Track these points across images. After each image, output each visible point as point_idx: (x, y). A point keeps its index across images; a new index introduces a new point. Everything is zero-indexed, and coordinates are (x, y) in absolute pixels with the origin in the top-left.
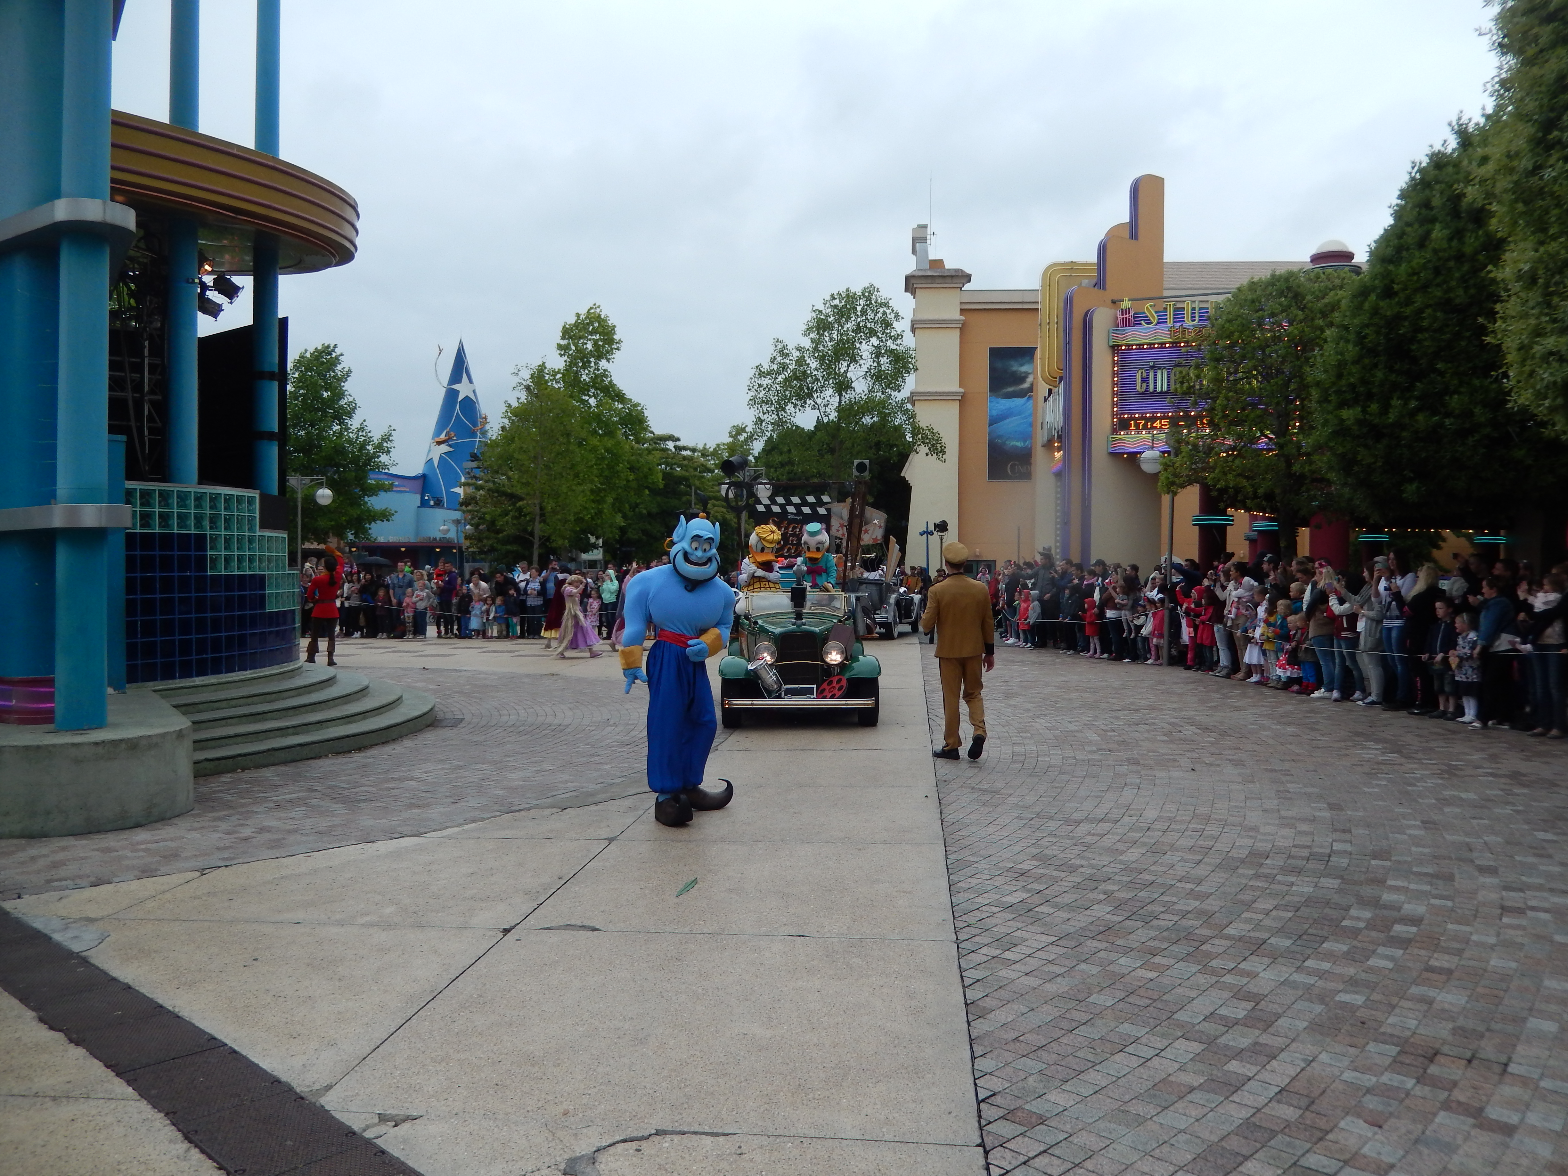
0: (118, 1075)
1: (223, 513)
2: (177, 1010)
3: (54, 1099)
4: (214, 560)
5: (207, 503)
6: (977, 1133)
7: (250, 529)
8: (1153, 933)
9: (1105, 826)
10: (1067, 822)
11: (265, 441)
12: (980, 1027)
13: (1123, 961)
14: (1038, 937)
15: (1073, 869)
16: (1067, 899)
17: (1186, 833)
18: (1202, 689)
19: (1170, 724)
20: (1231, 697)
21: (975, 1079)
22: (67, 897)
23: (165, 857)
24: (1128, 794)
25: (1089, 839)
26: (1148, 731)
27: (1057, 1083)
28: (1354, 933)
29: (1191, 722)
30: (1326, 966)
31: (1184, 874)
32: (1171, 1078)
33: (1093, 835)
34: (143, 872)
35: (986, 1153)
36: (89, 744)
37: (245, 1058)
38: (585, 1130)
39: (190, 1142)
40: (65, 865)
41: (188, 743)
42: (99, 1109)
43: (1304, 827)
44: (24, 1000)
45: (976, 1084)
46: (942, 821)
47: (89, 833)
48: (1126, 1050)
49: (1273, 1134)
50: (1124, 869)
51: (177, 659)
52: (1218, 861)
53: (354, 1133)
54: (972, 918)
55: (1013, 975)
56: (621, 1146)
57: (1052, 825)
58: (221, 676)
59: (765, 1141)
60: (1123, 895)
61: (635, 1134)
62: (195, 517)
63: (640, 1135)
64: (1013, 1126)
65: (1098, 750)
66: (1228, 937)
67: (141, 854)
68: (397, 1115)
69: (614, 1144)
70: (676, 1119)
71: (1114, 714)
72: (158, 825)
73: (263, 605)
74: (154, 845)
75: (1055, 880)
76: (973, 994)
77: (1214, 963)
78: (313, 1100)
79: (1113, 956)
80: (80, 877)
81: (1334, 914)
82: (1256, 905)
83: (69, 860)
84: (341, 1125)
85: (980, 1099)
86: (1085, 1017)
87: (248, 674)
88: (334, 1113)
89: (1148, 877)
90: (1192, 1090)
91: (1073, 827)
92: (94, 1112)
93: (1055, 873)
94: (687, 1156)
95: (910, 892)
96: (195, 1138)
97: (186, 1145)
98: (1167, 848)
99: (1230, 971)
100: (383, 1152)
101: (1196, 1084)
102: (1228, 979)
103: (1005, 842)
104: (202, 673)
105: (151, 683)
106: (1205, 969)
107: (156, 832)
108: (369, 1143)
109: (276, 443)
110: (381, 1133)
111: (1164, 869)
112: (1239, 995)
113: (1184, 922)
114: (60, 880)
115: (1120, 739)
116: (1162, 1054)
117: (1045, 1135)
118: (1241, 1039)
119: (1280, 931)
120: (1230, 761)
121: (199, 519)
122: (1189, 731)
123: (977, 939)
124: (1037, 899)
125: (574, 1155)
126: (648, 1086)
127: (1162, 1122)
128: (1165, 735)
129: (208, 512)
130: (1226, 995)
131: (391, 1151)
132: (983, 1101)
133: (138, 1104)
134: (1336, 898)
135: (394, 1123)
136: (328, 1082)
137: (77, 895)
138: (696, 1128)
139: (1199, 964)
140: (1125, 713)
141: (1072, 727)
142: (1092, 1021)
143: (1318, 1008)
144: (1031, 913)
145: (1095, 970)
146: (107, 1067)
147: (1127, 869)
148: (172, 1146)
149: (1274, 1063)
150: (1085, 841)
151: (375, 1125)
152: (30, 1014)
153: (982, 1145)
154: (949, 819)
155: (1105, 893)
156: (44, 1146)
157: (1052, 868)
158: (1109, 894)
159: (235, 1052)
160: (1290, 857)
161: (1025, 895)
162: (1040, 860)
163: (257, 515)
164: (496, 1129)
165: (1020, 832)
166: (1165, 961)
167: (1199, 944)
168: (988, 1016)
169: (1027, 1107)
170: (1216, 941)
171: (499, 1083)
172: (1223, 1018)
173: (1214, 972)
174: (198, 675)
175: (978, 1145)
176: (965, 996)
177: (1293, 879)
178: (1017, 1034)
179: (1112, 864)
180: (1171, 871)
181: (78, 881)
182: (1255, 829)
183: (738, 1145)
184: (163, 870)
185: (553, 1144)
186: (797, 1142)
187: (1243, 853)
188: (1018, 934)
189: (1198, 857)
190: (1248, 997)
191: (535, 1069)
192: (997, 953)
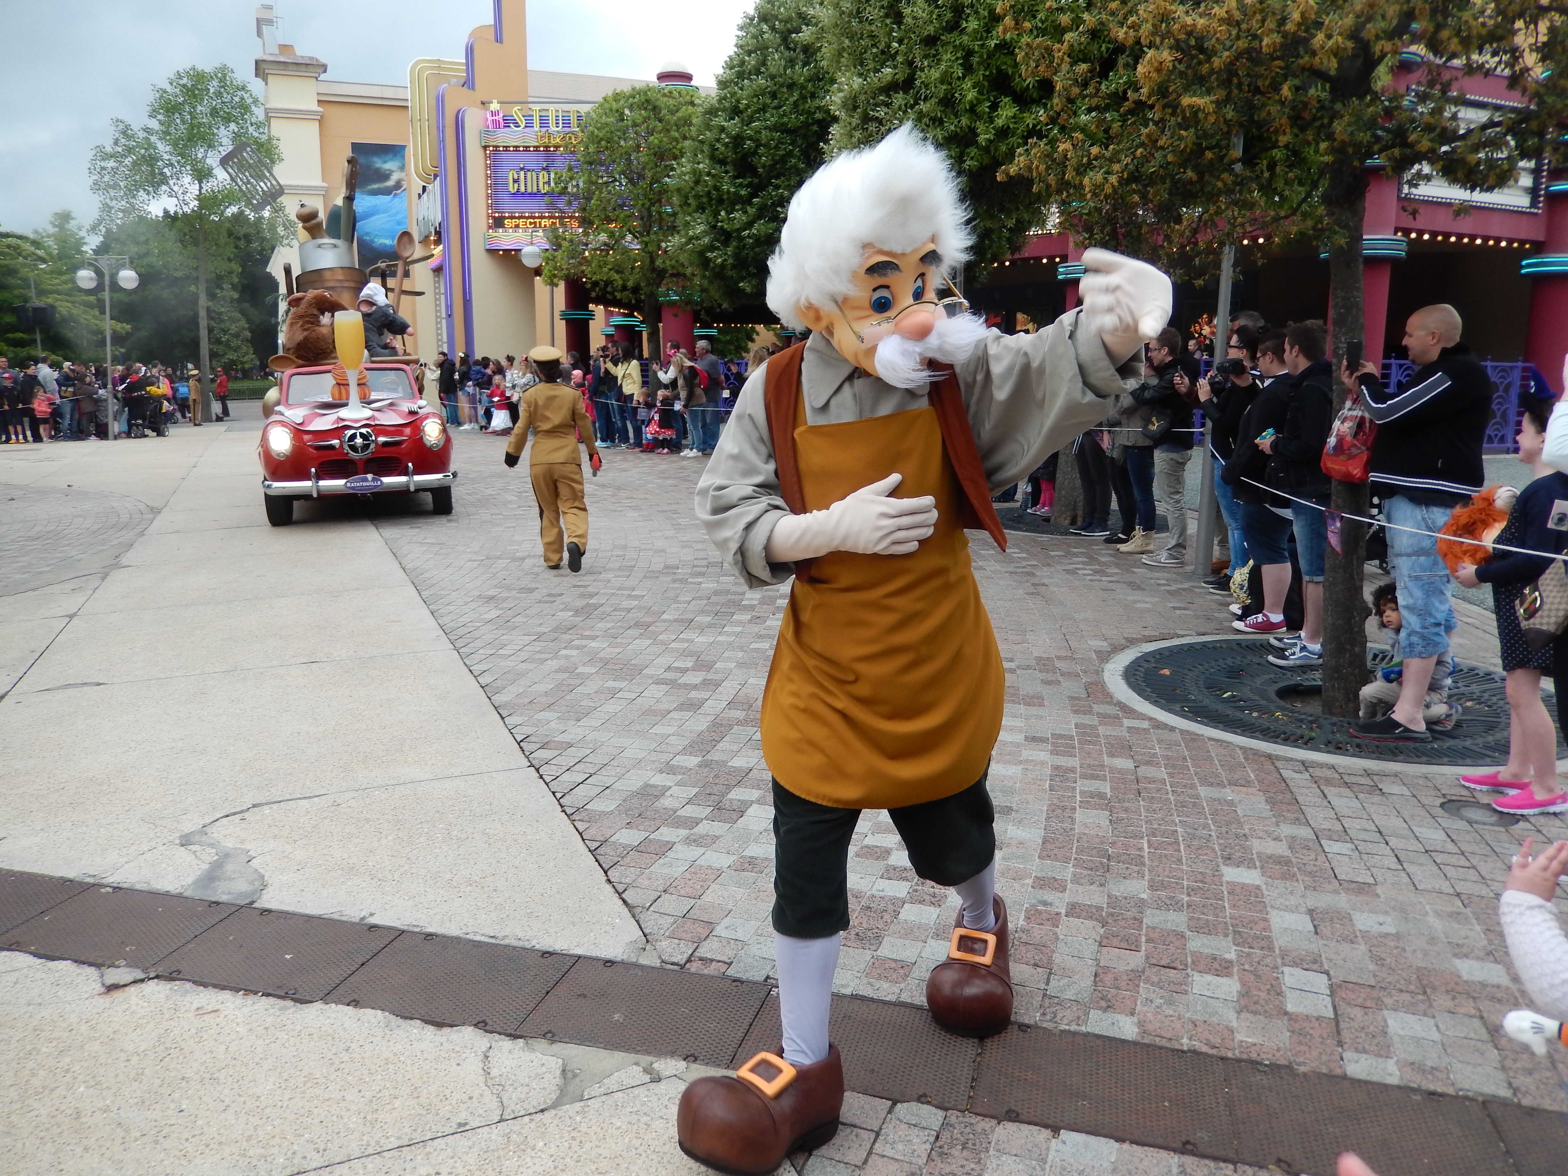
6: (525, 760)
8: (610, 625)
12: (499, 699)
13: (594, 644)
14: (522, 637)
15: (531, 590)
21: (509, 730)
27: (573, 723)
28: (752, 608)
30: (739, 629)
32: (653, 708)
35: (537, 770)
38: (183, 817)
43: (699, 546)
45: (511, 733)
48: (616, 696)
49: (731, 727)
52: (643, 574)
54: (461, 632)
55: (512, 664)
56: (225, 820)
57: (502, 563)
59: (354, 794)
61: (233, 811)
63: (239, 810)
64: (550, 751)
66: (665, 621)
69: (217, 820)
70: (266, 795)
76: (484, 680)
77: (660, 637)
79: (584, 642)
81: (737, 597)
82: (679, 599)
85: (519, 740)
86: (579, 681)
90: (669, 712)
93: (517, 595)
94: (290, 815)
95: (398, 622)
99: (674, 640)
101: (671, 708)
102: (673, 645)
103: (468, 578)
106: (655, 642)
112: (684, 654)
113: (630, 615)
116: (643, 695)
117: (575, 753)
118: (695, 678)
119: (702, 612)
120: (630, 507)
123: (472, 645)
124: (509, 614)
125: (183, 834)
126: (227, 779)
127: (656, 732)
130: (675, 655)
132: (521, 741)
134: (734, 589)
138: (288, 797)
139: (650, 638)
141: (489, 492)
142: (585, 683)
143: (740, 654)
144: (508, 624)
145: (574, 653)
149: (720, 689)
153: (532, 765)
154: (409, 567)
155: (563, 604)
157: (514, 592)
160: (694, 566)
161: (499, 613)
162: (502, 588)
164: (92, 832)
165: (476, 570)
166: (624, 641)
167: (646, 627)
168: (503, 691)
169: (556, 739)
170: (658, 624)
171: (73, 802)
172: (677, 668)
173: (662, 643)
175: (529, 767)
176: (478, 682)
177: (700, 580)
178: (530, 699)
182: (664, 551)
183: (332, 800)
185: (158, 830)
186: (383, 789)
187: (660, 567)
188: (505, 637)
189: (627, 573)
190: (691, 654)
191: (105, 787)
192: (492, 652)
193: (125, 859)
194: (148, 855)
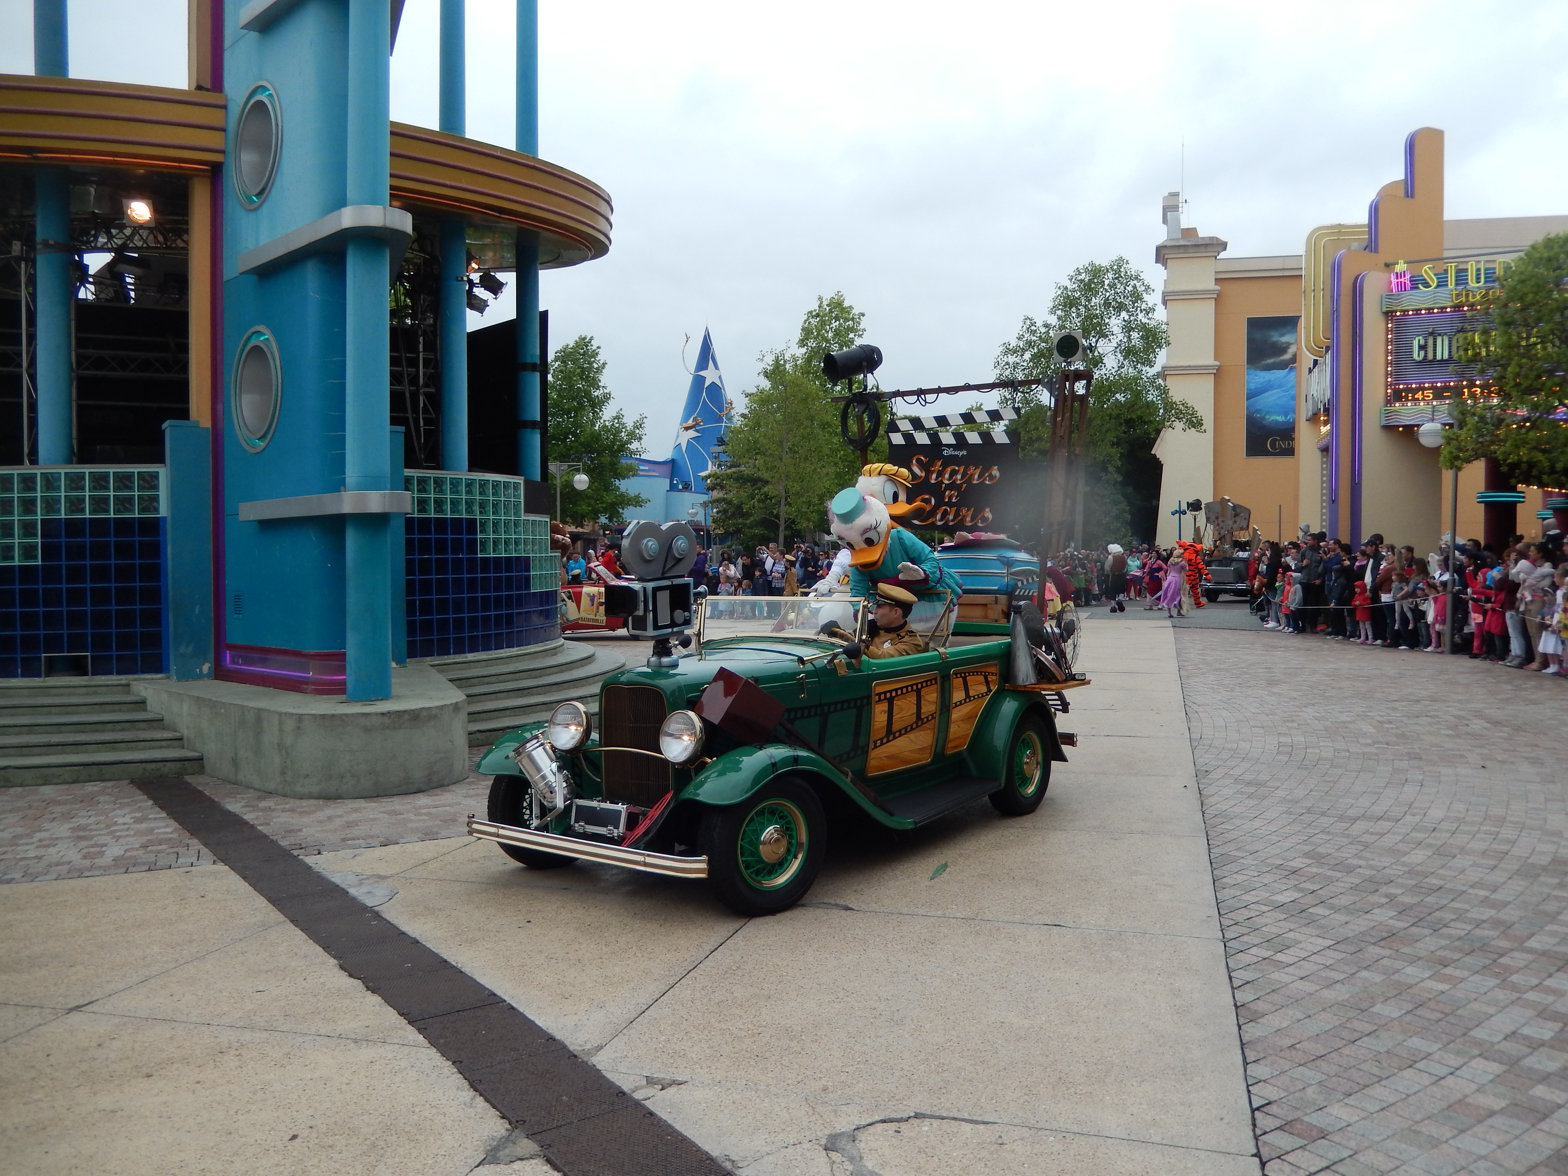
0: (409, 1023)
1: (491, 498)
2: (459, 966)
3: (355, 1041)
4: (484, 543)
5: (477, 489)
6: (1252, 1143)
7: (517, 513)
8: (1444, 942)
9: (1384, 825)
10: (1342, 818)
11: (529, 430)
12: (1251, 1031)
13: (1409, 970)
14: (1312, 940)
15: (1351, 870)
16: (1344, 901)
17: (1478, 836)
18: (1491, 680)
19: (1455, 717)
20: (1525, 690)
21: (1248, 1086)
22: (360, 855)
23: (445, 821)
24: (1410, 791)
25: (1367, 838)
26: (1430, 724)
27: (1339, 1096)
29: (1479, 715)
31: (1477, 880)
32: (1469, 1100)
33: (1372, 834)
34: (426, 834)
35: (1263, 1165)
36: (377, 714)
37: (522, 1015)
38: (844, 1108)
39: (476, 1090)
40: (357, 825)
41: (463, 716)
42: (395, 1054)
44: (326, 948)
45: (1249, 1091)
46: (1203, 813)
47: (377, 796)
48: (1417, 1065)
50: (1409, 872)
51: (451, 636)
52: (1516, 867)
53: (624, 1094)
54: (1239, 916)
55: (1286, 979)
56: (880, 1126)
57: (1325, 821)
58: (490, 652)
59: (1026, 1133)
60: (1408, 900)
61: (893, 1115)
62: (466, 502)
63: (899, 1116)
64: (1291, 1138)
65: (1374, 743)
66: (1531, 951)
67: (424, 817)
68: (664, 1079)
69: (873, 1123)
70: (935, 1103)
71: (1390, 705)
72: (438, 791)
73: (528, 587)
74: (435, 810)
75: (1330, 881)
76: (1243, 996)
77: (1515, 978)
78: (585, 1059)
79: (1399, 964)
80: (372, 837)
82: (1561, 917)
83: (360, 821)
84: (611, 1085)
85: (1255, 1106)
86: (1369, 1028)
87: (515, 651)
88: (604, 1073)
89: (1434, 881)
90: (1492, 1114)
91: (1349, 825)
92: (390, 1056)
93: (1329, 873)
94: (947, 1141)
95: (1171, 886)
96: (480, 1087)
97: (472, 1093)
98: (1458, 851)
99: (1533, 988)
100: (651, 1114)
101: (1496, 1108)
102: (1531, 996)
103: (1274, 838)
104: (473, 650)
105: (428, 659)
106: (1504, 984)
107: (436, 797)
108: (638, 1104)
109: (539, 431)
110: (650, 1095)
111: (1454, 874)
112: (1545, 1014)
113: (1479, 932)
114: (354, 839)
115: (1399, 731)
116: (1458, 1073)
117: (1327, 1151)
118: (1547, 1062)
120: (1527, 758)
121: (469, 504)
122: (1477, 725)
123: (1245, 938)
124: (1310, 900)
125: (834, 1132)
126: (906, 1068)
127: (1460, 1146)
128: (1449, 728)
129: (478, 498)
130: (1530, 1013)
131: (659, 1114)
132: (1258, 1109)
133: (428, 1051)
135: (660, 1087)
136: (599, 1042)
137: (369, 854)
138: (955, 1114)
139: (1497, 978)
140: (1404, 703)
141: (1344, 717)
142: (1377, 1033)
144: (1303, 915)
145: (1378, 978)
146: (401, 1014)
147: (1411, 872)
148: (460, 1093)
150: (1363, 840)
151: (641, 1088)
152: (333, 962)
153: (1258, 1155)
154: (1210, 812)
155: (1387, 896)
156: (347, 1084)
157: (1327, 867)
158: (1392, 898)
159: (513, 1008)
161: (1296, 895)
162: (1313, 858)
163: (522, 500)
164: (758, 1100)
165: (1289, 827)
166: (1457, 973)
167: (1496, 956)
168: (1260, 1020)
169: (1306, 1119)
170: (1516, 954)
171: (760, 1055)
172: (1527, 1038)
173: (1515, 988)
174: (470, 652)
175: (1253, 1156)
176: (1234, 997)
178: (1293, 1041)
179: (1394, 866)
180: (1462, 876)
181: (370, 841)
182: (1558, 834)
183: (998, 1134)
184: (444, 833)
185: (813, 1118)
186: (1060, 1136)
187: (1545, 860)
188: (1291, 935)
189: (1493, 862)
190: (1555, 1016)
191: (794, 1044)
192: (1268, 954)
193: (767, 1149)
194: (791, 1150)
